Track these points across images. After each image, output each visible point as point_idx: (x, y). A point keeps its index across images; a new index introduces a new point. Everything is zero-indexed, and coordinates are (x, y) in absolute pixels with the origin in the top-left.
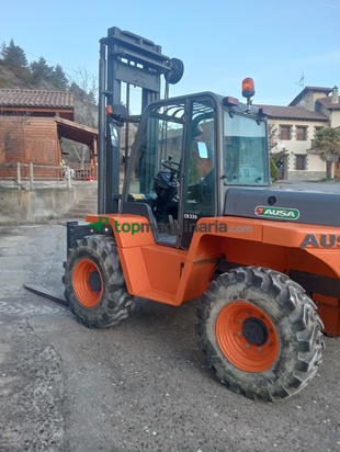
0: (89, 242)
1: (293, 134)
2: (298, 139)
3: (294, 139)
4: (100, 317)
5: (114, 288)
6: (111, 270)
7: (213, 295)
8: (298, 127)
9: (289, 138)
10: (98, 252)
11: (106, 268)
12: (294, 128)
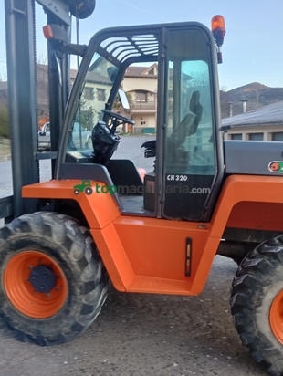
0: (32, 225)
1: (95, 95)
2: (99, 100)
3: (96, 99)
4: (67, 329)
5: (90, 286)
6: (83, 263)
7: (265, 278)
8: (98, 89)
9: (92, 99)
10: (55, 240)
11: (74, 261)
12: (95, 90)
